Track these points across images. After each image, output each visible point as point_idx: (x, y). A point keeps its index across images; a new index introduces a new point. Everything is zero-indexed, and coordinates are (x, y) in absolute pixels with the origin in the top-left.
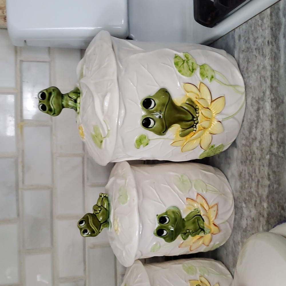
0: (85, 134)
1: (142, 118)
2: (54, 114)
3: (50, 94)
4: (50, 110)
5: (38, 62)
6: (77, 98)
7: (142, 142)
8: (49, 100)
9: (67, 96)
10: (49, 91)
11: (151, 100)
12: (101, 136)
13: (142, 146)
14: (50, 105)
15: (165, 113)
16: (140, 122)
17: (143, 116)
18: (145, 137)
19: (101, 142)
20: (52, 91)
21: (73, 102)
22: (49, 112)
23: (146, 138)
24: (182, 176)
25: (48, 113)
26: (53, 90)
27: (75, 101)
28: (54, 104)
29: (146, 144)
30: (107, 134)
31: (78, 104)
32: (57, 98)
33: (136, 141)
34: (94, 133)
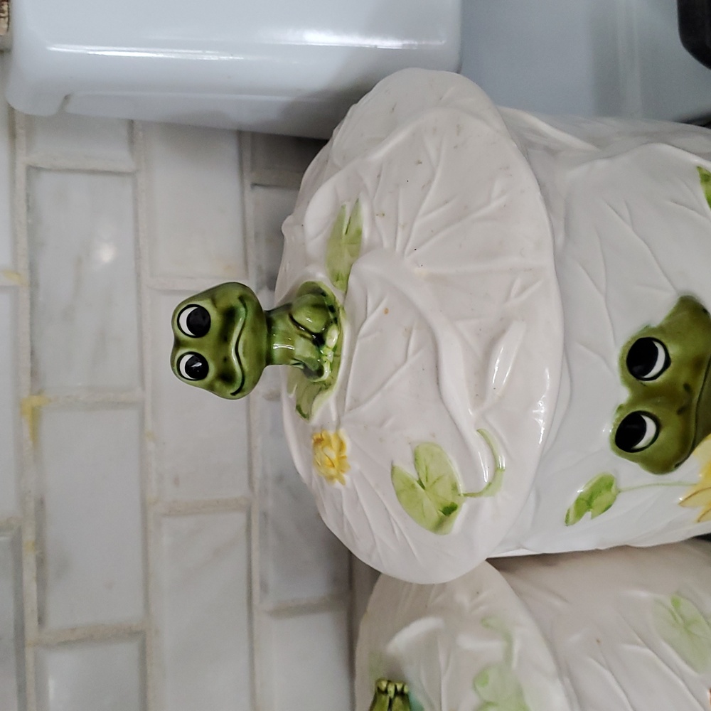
0: (355, 465)
1: (618, 416)
2: (239, 391)
3: (229, 316)
4: (226, 376)
5: (93, 172)
6: (327, 326)
7: (595, 502)
8: (224, 337)
9: (287, 318)
10: (223, 304)
11: (657, 345)
12: (455, 488)
13: (589, 514)
14: (226, 360)
15: (703, 394)
16: (608, 430)
17: (620, 408)
18: (611, 485)
19: (449, 510)
20: (236, 302)
21: (310, 344)
22: (218, 384)
23: (613, 487)
24: (676, 603)
25: (211, 388)
26: (241, 299)
27: (319, 340)
28: (244, 353)
29: (605, 506)
30: (490, 484)
31: (327, 352)
32: (254, 331)
33: (578, 502)
34: (410, 472)
